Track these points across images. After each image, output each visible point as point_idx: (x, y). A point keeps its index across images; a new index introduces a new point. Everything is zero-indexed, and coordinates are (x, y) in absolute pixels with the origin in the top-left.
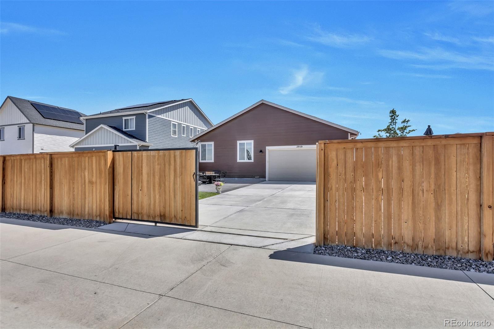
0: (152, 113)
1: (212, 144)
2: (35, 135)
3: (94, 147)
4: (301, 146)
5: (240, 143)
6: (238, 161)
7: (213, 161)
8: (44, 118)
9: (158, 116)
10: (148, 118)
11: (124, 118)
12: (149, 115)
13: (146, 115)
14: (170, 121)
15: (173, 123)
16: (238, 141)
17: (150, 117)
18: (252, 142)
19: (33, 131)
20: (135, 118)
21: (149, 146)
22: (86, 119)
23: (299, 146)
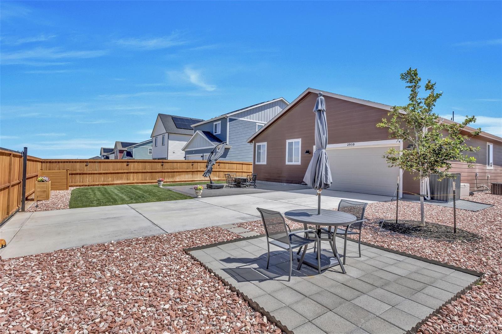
0: (233, 116)
1: (265, 145)
2: (169, 141)
3: (194, 150)
4: (353, 143)
5: (289, 143)
6: (287, 163)
7: (265, 163)
8: (177, 128)
9: (240, 119)
10: (229, 122)
11: (215, 123)
12: (229, 118)
13: (227, 119)
14: (255, 123)
15: (258, 125)
16: (287, 140)
17: (231, 120)
18: (299, 140)
19: (168, 138)
20: (221, 122)
21: (229, 148)
22: (195, 126)
23: (351, 143)
